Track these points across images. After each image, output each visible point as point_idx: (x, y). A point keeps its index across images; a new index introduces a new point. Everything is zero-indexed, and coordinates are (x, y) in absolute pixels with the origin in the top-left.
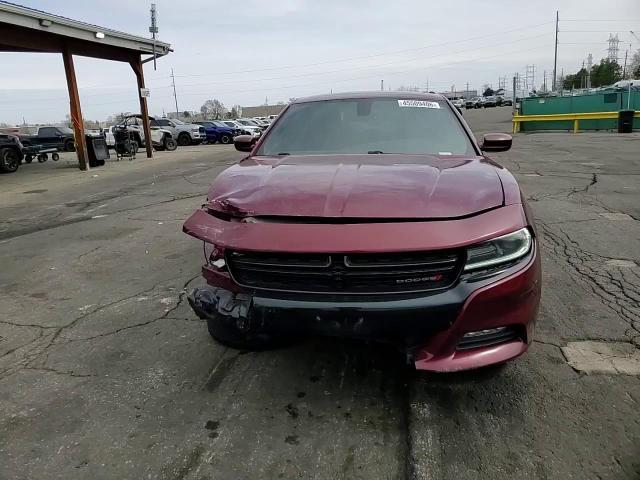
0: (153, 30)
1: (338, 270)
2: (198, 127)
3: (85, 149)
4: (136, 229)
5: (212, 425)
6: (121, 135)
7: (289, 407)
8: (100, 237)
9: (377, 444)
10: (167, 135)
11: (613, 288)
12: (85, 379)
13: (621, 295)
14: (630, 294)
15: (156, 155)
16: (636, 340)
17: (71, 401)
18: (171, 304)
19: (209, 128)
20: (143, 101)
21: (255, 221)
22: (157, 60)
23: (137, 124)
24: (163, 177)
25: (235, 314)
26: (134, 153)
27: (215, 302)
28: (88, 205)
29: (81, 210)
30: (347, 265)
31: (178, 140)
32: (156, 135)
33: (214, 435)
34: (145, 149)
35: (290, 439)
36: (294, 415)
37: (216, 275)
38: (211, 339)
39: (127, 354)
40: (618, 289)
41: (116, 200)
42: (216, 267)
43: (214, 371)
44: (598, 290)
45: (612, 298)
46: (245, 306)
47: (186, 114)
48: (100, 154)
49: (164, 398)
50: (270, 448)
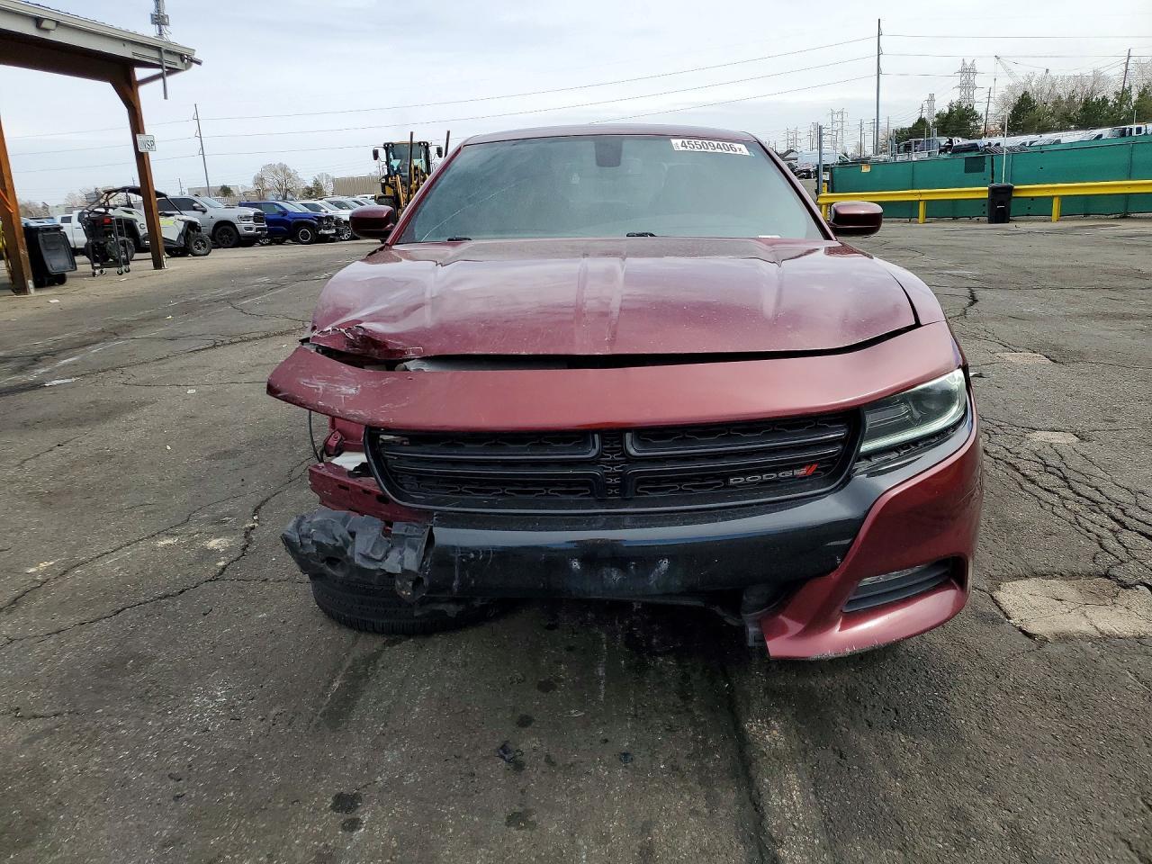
0: (159, 20)
1: (613, 463)
2: (251, 212)
3: (23, 252)
4: (143, 404)
5: (345, 803)
6: (97, 225)
7: (504, 748)
8: (65, 422)
9: (694, 813)
10: (191, 226)
11: (1051, 480)
12: (49, 723)
13: (1066, 492)
14: (1082, 489)
15: (171, 264)
16: (1115, 571)
17: (18, 776)
18: (227, 551)
19: (272, 213)
20: (142, 160)
21: (426, 368)
22: (169, 79)
23: (129, 205)
24: (188, 303)
25: (392, 564)
26: (127, 262)
27: (346, 543)
28: (36, 360)
29: (21, 370)
30: (632, 452)
31: (212, 237)
32: (171, 228)
33: (353, 825)
34: (149, 255)
35: (517, 819)
36: (518, 766)
37: (344, 487)
38: (322, 618)
39: (142, 661)
40: (1059, 482)
41: (95, 350)
42: (340, 469)
43: (336, 685)
44: (1028, 486)
45: (1055, 499)
46: (414, 547)
47: (226, 191)
48: (56, 262)
49: (232, 752)
50: (476, 843)
